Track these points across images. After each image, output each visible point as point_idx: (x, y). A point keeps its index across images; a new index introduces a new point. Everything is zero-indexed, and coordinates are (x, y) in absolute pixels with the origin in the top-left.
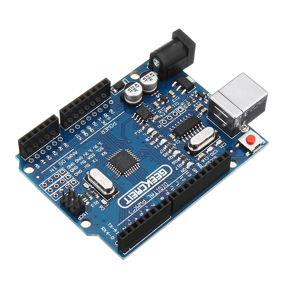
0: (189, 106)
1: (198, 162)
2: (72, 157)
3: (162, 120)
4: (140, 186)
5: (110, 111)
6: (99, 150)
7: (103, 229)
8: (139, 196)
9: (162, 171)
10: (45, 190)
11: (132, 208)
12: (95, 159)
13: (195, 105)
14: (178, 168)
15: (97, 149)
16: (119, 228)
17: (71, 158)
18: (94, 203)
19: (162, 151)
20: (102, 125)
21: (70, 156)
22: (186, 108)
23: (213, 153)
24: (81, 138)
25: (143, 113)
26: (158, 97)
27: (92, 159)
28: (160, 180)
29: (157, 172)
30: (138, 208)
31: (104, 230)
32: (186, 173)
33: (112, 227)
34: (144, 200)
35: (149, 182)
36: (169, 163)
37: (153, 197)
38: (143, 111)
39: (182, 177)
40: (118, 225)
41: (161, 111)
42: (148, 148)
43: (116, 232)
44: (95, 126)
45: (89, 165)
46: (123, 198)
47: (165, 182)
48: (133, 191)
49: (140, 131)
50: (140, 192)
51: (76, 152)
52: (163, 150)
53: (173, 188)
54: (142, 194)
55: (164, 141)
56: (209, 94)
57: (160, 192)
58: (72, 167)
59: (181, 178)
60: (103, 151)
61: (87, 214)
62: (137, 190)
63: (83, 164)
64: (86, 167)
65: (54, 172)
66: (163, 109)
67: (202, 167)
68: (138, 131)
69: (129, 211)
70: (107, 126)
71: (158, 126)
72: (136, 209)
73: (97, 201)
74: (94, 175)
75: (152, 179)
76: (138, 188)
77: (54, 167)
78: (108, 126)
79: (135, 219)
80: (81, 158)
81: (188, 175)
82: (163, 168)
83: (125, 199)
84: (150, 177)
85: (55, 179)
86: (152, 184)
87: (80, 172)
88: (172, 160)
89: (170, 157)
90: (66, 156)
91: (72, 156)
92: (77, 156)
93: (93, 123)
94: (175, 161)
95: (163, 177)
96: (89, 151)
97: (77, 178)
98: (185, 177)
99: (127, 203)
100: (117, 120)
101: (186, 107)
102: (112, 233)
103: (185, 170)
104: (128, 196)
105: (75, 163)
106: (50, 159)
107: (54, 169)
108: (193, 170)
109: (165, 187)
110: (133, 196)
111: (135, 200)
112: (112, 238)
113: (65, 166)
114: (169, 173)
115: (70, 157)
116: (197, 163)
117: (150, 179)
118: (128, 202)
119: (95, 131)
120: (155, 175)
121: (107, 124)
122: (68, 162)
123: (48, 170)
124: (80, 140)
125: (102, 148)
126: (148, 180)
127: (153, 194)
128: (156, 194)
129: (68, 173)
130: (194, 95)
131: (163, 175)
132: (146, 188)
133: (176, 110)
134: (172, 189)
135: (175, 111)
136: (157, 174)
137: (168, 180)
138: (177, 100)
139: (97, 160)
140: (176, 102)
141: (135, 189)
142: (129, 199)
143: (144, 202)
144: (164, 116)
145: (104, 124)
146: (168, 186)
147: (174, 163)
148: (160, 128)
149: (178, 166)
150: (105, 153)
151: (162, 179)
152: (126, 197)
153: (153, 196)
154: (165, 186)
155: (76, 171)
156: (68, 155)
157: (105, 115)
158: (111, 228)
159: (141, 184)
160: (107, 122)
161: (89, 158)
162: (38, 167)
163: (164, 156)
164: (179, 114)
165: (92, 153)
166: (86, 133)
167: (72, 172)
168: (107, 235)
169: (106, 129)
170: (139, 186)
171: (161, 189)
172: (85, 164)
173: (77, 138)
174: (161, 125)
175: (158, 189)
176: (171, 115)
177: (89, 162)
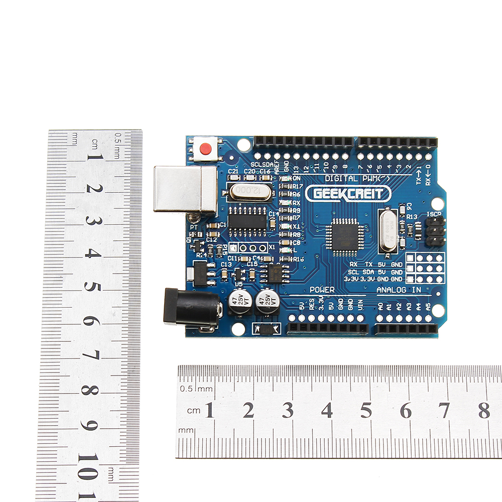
0: (221, 245)
1: (274, 175)
3: (263, 252)
4: (353, 197)
5: (302, 308)
6: (354, 272)
7: (429, 183)
8: (364, 188)
9: (318, 195)
10: (444, 273)
11: (383, 181)
12: (367, 266)
13: (215, 241)
14: (299, 186)
15: (354, 276)
16: (413, 171)
17: (389, 288)
18: (412, 218)
19: (297, 217)
20: (325, 298)
21: (388, 290)
22: (227, 245)
23: (251, 172)
24: (359, 303)
25: (276, 274)
26: (241, 283)
27: (371, 268)
28: (328, 188)
29: (322, 199)
30: (376, 177)
31: (428, 181)
32: (297, 173)
33: (419, 178)
34: (364, 179)
35: (342, 195)
36: (302, 199)
37: (353, 176)
38: (274, 276)
39: (305, 172)
40: (412, 175)
41: (253, 264)
42: (307, 233)
43: (419, 169)
44: (333, 304)
45: (379, 264)
46: (381, 199)
47: (326, 181)
48: (364, 199)
49: (296, 260)
50: (359, 192)
51: (378, 290)
52: (295, 218)
53: (325, 168)
54: (359, 188)
55: (285, 226)
56: (188, 241)
57: (341, 175)
58: (397, 276)
59: (308, 172)
60: (352, 268)
61: (428, 212)
62: (360, 196)
63: (384, 270)
64: (384, 265)
65: (419, 286)
66: (249, 264)
67: (277, 166)
68: (298, 261)
69: (388, 181)
70: (322, 293)
71: (274, 249)
72: (380, 176)
74: (393, 239)
75: (335, 195)
76: (357, 197)
77: (414, 292)
79: (389, 168)
80: (379, 279)
81: (298, 169)
82: (313, 199)
83: (379, 197)
84: (334, 199)
85: (425, 277)
86: (340, 190)
87: (394, 264)
88: (297, 199)
89: (295, 204)
90: (392, 293)
91: (386, 289)
92: (382, 284)
93: (332, 308)
94: (295, 195)
95: (323, 188)
96: (365, 281)
97: (403, 260)
98: (302, 170)
99: (382, 190)
100: (306, 291)
102: (424, 171)
103: (295, 178)
104: (373, 197)
105: (390, 278)
106: (410, 304)
107: (415, 289)
108: (287, 170)
109: (332, 176)
110: (370, 193)
111: (372, 188)
112: (429, 167)
113: (402, 284)
114: (313, 188)
116: (277, 174)
117: (336, 197)
118: (379, 191)
119: (339, 298)
120: (328, 197)
121: (320, 296)
122: (395, 285)
123: (422, 293)
124: (361, 300)
125: (350, 272)
126: (340, 197)
127: (349, 178)
128: (346, 176)
129: (407, 273)
130: (203, 253)
131: (321, 190)
132: (350, 191)
133: (238, 252)
134: (327, 168)
135: (240, 251)
136: (325, 197)
137: (320, 180)
138: (226, 263)
139: (367, 263)
140: (230, 261)
142: (376, 193)
143: (365, 178)
144: (257, 255)
145: (323, 298)
146: (327, 175)
147: (298, 194)
148: (273, 245)
149: (298, 188)
150: (352, 263)
151: (325, 188)
152: (376, 198)
153: (352, 178)
154: (330, 177)
155: (397, 268)
156: (389, 293)
157: (311, 308)
159: (349, 199)
160: (317, 299)
161: (372, 271)
162: (429, 305)
163: (300, 210)
164: (240, 244)
165: (363, 275)
166: (349, 303)
167: (401, 271)
168: (430, 174)
169: (326, 290)
170: (353, 199)
171: (337, 177)
172: (382, 268)
173: (362, 305)
174: (269, 247)
175: (340, 180)
176: (248, 250)
177: (376, 268)
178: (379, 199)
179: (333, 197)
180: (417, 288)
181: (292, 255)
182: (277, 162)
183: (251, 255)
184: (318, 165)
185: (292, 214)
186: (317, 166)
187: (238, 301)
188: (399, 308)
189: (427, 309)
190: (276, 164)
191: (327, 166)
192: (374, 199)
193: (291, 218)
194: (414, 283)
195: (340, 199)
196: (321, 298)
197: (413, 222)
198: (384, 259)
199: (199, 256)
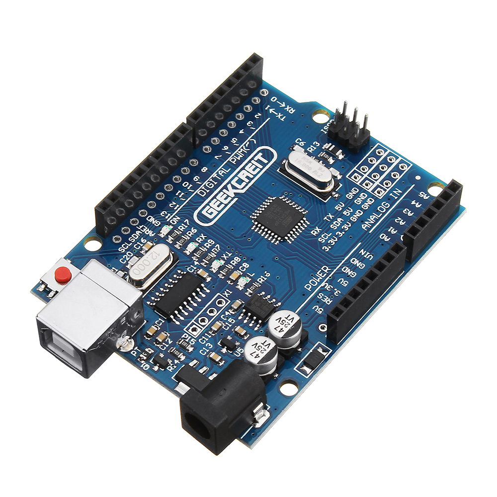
0: (180, 339)
2: (369, 218)
3: (224, 305)
4: (244, 184)
5: (321, 310)
6: (325, 236)
7: (292, 110)
8: (243, 168)
9: (211, 213)
10: (400, 158)
11: (252, 147)
12: (329, 220)
13: (170, 342)
14: (186, 224)
15: (329, 239)
16: (266, 114)
17: (371, 216)
18: (315, 148)
19: (217, 248)
20: (329, 282)
22: (185, 334)
23: (128, 257)
24: (363, 254)
27: (335, 219)
28: (213, 199)
29: (219, 212)
30: (241, 149)
31: (289, 109)
32: (169, 217)
33: (278, 115)
34: (234, 162)
35: (231, 192)
36: (201, 230)
37: (221, 169)
38: (261, 309)
39: (175, 208)
40: (269, 118)
41: (230, 323)
42: (243, 251)
43: (269, 108)
44: (343, 279)
45: (337, 209)
46: (269, 162)
47: (203, 196)
48: (255, 176)
49: (262, 281)
50: (243, 175)
51: (364, 228)
52: (216, 251)
54: (239, 172)
55: (216, 265)
56: (146, 368)
57: (210, 179)
58: (364, 201)
59: (178, 206)
60: (319, 235)
61: (322, 130)
62: (247, 177)
63: (348, 209)
64: (342, 205)
65: (393, 189)
66: (226, 327)
67: (145, 229)
68: (265, 279)
69: (255, 143)
70: (322, 281)
71: (231, 293)
72: (244, 147)
73: (310, 151)
75: (226, 199)
76: (247, 181)
77: (396, 198)
78: (319, 281)
79: (243, 132)
80: (354, 219)
81: (166, 213)
82: (211, 220)
83: (266, 161)
84: (229, 202)
85: (389, 177)
86: (224, 190)
87: (350, 196)
88: (197, 235)
89: (201, 240)
90: (380, 218)
91: (369, 220)
92: (362, 220)
93: (346, 283)
95: (208, 204)
96: (343, 233)
97: (352, 185)
98: (171, 211)
99: (261, 154)
100: (305, 294)
101: (185, 336)
102: (275, 106)
103: (173, 222)
104: (261, 167)
105: (362, 209)
106: (406, 209)
107: (394, 194)
108: (158, 223)
109: (203, 188)
110: (254, 167)
111: (250, 162)
112: (275, 99)
113: (378, 202)
114: (200, 213)
115: (372, 218)
116: (153, 235)
117: (229, 199)
118: (259, 157)
119: (340, 269)
120: (223, 206)
121: (323, 285)
122: (373, 209)
123: (403, 191)
124: (363, 250)
125: (321, 240)
126: (233, 196)
127: (221, 174)
128: (215, 175)
129: (370, 191)
130: (173, 362)
131: (208, 207)
132: (234, 182)
133: (203, 329)
134: (190, 187)
136: (219, 209)
137: (199, 200)
138: (204, 348)
139: (325, 218)
140: (206, 343)
141: (252, 179)
142: (259, 161)
143: (233, 160)
144: (223, 313)
146: (198, 191)
147: (193, 231)
148: (227, 290)
149: (186, 227)
150: (314, 232)
151: (210, 202)
153: (220, 171)
154: (203, 190)
155: (356, 196)
156: (377, 220)
157: (328, 302)
158: (280, 114)
159: (242, 189)
160: (323, 290)
161: (339, 220)
162: (422, 194)
163: (212, 241)
164: (197, 321)
165: (337, 230)
166: (355, 263)
167: (363, 194)
168: (284, 103)
169: (321, 275)
170: (246, 185)
171: (208, 185)
172: (344, 209)
173: (368, 253)
174: (225, 296)
175: (214, 183)
176: (210, 318)
177: (338, 214)
178: (267, 163)
179: (226, 202)
180: (395, 192)
181: (254, 280)
182: (141, 227)
183: (218, 319)
184: (179, 191)
185: (209, 250)
186: (180, 194)
187: (258, 352)
188: (401, 222)
189: (425, 197)
190: (142, 228)
191: (189, 186)
192: (264, 167)
193: (213, 255)
194: (387, 192)
195: (234, 198)
196: (326, 285)
197: (320, 149)
198: (336, 201)
199: (172, 369)
